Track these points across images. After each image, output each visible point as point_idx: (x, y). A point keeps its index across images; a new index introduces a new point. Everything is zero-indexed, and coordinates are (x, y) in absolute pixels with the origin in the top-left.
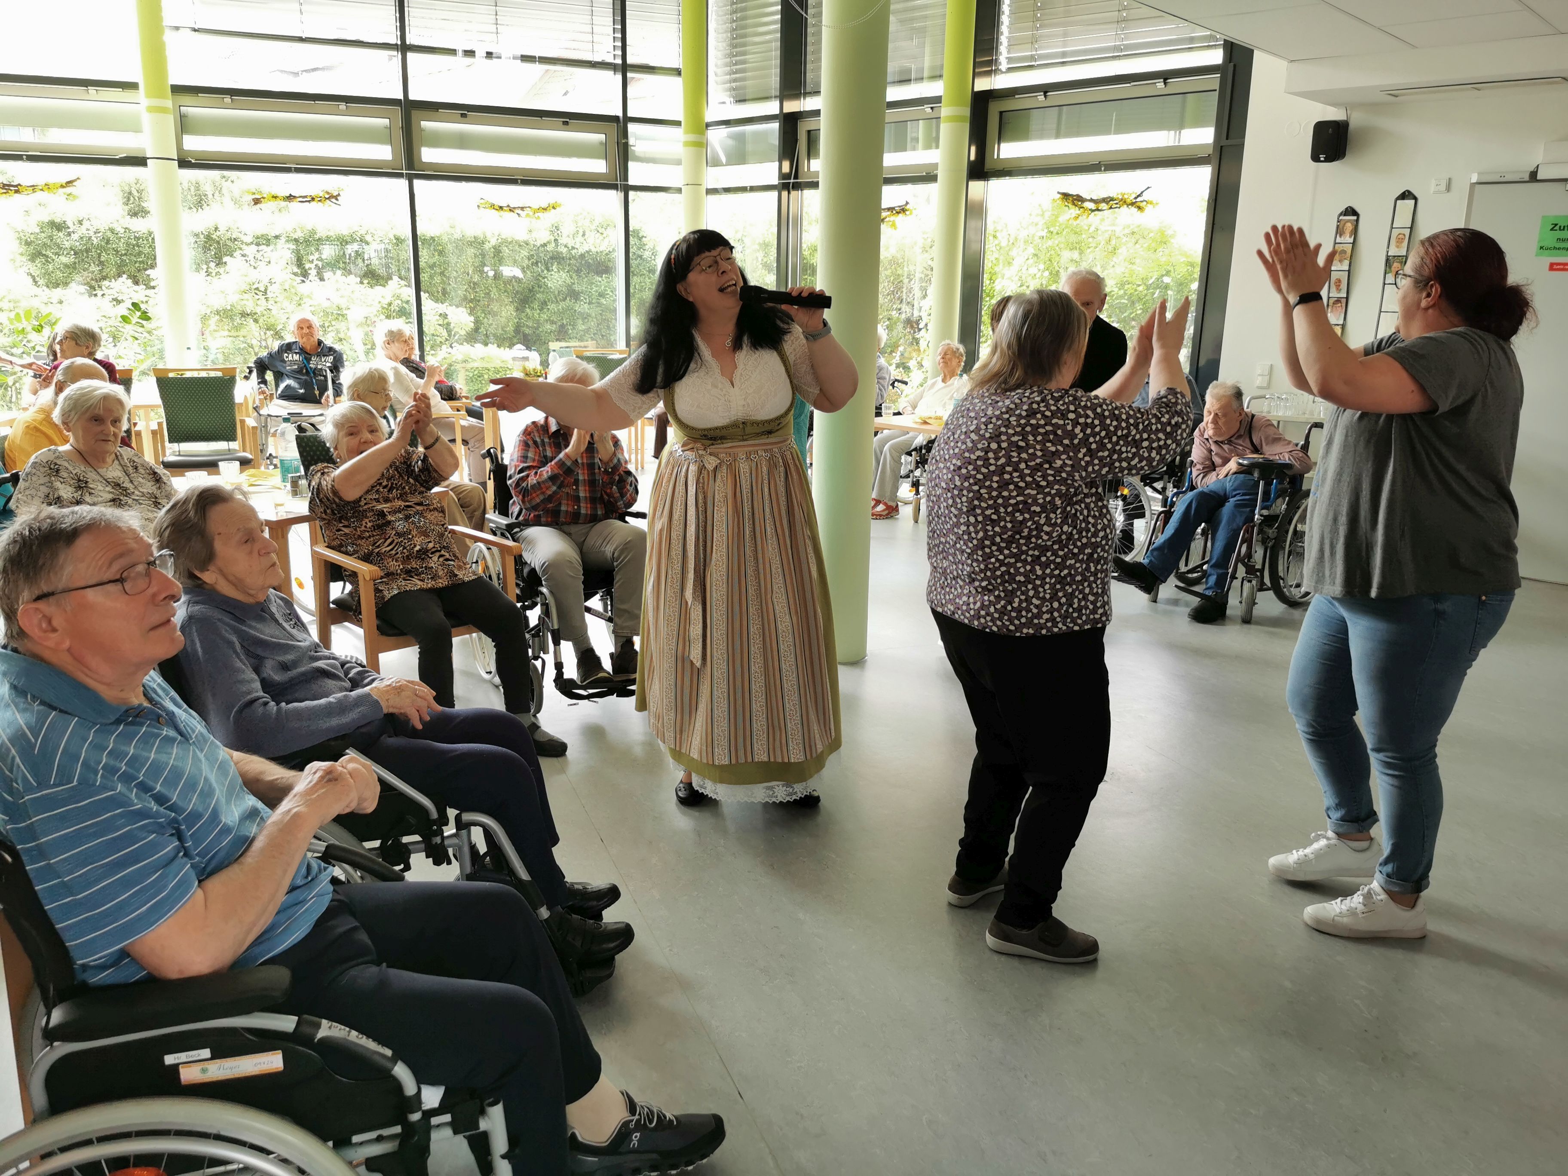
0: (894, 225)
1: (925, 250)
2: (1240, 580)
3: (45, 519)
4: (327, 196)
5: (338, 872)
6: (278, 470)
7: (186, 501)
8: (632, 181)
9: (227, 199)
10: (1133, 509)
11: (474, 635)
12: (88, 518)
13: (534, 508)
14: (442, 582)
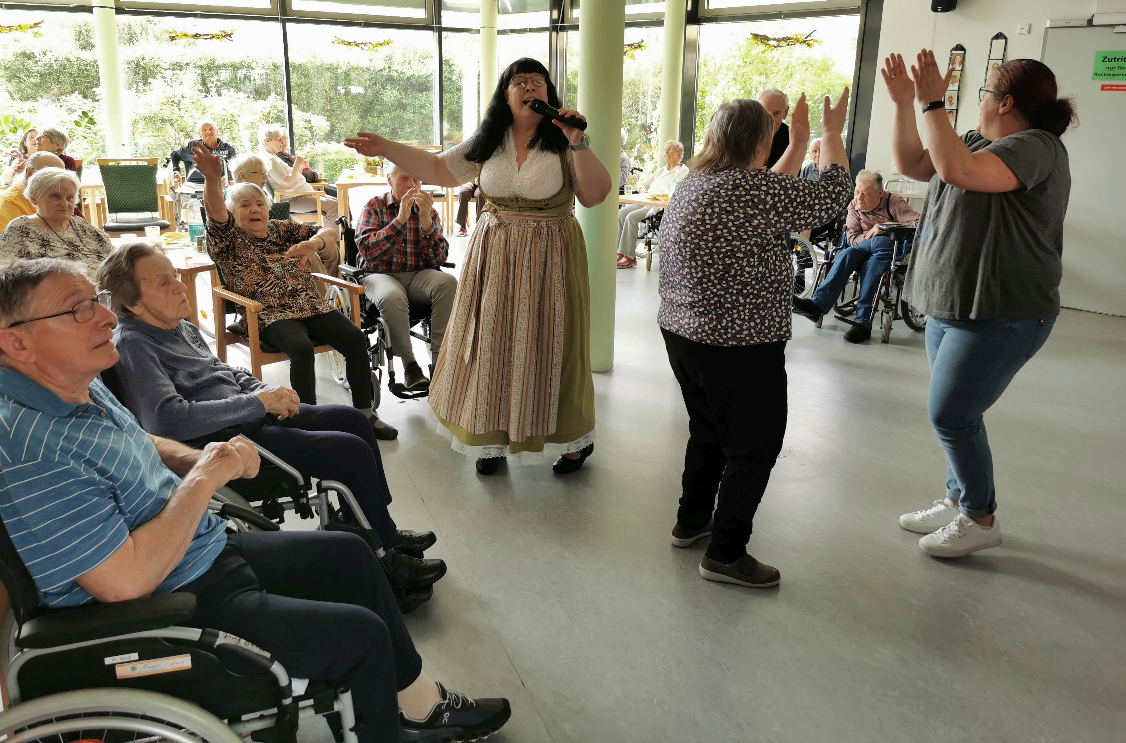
0: (632, 57)
1: (655, 75)
2: (880, 312)
3: (17, 268)
4: (223, 35)
5: (231, 524)
6: (188, 233)
7: (119, 255)
8: (444, 25)
9: (151, 37)
10: (805, 261)
11: (331, 352)
12: (49, 267)
13: (374, 259)
14: (307, 314)
